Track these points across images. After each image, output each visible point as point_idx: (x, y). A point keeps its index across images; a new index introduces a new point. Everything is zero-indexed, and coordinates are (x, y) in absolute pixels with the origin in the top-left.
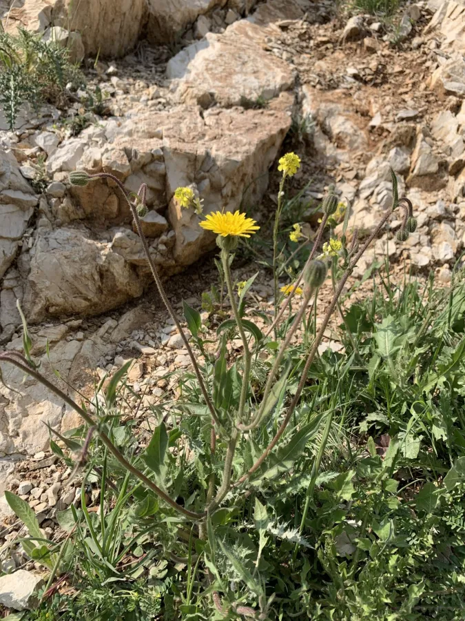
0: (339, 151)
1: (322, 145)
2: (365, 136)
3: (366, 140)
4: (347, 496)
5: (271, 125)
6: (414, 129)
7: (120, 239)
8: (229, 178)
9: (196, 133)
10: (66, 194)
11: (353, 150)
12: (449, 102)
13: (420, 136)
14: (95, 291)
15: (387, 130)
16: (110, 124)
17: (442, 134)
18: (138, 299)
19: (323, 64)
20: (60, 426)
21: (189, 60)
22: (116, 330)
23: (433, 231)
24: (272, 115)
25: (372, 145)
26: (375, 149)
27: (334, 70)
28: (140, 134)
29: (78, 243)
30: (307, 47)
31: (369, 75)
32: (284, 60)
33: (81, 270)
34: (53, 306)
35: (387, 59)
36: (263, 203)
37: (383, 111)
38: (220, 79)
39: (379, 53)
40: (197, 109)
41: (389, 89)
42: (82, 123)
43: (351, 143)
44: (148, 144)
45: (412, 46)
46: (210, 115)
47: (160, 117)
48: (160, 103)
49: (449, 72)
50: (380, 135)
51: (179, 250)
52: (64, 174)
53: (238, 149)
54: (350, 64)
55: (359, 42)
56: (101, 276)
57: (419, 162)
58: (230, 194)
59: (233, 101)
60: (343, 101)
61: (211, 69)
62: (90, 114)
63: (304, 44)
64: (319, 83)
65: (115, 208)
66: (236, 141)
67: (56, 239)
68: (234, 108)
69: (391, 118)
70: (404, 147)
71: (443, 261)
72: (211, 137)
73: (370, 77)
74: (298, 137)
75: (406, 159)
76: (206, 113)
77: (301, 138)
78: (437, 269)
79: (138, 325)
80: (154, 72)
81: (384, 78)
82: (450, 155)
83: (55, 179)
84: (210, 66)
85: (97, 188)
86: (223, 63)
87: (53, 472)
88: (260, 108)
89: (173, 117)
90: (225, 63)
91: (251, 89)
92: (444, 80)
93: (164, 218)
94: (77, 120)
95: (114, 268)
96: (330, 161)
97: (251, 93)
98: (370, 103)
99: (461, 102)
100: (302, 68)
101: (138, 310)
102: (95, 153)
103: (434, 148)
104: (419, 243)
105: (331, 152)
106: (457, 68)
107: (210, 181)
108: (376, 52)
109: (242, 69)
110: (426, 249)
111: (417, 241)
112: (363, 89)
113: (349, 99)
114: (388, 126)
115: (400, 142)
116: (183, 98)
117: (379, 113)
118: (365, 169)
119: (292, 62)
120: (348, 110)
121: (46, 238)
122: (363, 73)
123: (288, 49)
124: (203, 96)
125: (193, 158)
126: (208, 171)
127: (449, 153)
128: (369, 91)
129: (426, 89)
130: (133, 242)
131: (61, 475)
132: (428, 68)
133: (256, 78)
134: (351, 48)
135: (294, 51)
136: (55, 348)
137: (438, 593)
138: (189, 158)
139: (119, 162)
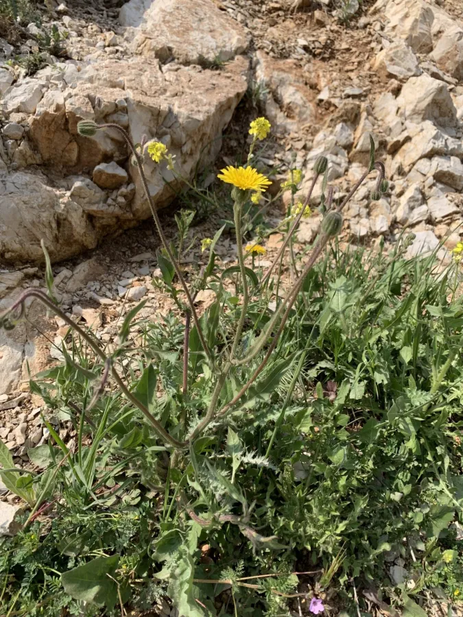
0: (289, 121)
1: (273, 113)
2: (313, 109)
3: (314, 112)
4: (305, 429)
5: (228, 88)
6: (359, 107)
7: (80, 188)
8: (189, 136)
9: (158, 88)
10: (24, 137)
11: (302, 121)
12: (391, 84)
13: (364, 115)
14: (51, 239)
15: (335, 106)
16: (69, 67)
17: (383, 115)
18: (93, 250)
19: (274, 32)
20: (21, 371)
21: (145, 9)
22: (72, 280)
23: (371, 205)
24: (229, 77)
25: (319, 118)
26: (321, 123)
27: (286, 39)
28: (101, 82)
29: (37, 188)
30: (259, 11)
31: (318, 48)
32: (238, 22)
33: (39, 217)
34: (9, 251)
35: (335, 35)
36: (216, 164)
37: (331, 85)
38: (178, 34)
39: (328, 27)
40: (156, 61)
41: (336, 65)
42: (38, 63)
43: (301, 113)
44: (112, 93)
45: (358, 25)
46: (170, 70)
47: (120, 67)
48: (117, 51)
49: (392, 55)
50: (327, 109)
51: (138, 204)
52: (21, 115)
53: (200, 108)
54: (301, 35)
55: (310, 14)
56: (59, 224)
57: (362, 139)
58: (189, 152)
59: (191, 58)
60: (294, 71)
61: (168, 22)
62: (46, 54)
63: (257, 8)
64: (272, 50)
65: (74, 156)
66: (197, 100)
67: (14, 183)
68: (192, 65)
69: (338, 94)
70: (349, 123)
71: (378, 233)
72: (173, 93)
73: (320, 50)
74: (252, 102)
75: (350, 135)
76: (165, 68)
77: (254, 104)
78: (373, 239)
79: (93, 277)
80: (105, 16)
81: (332, 53)
82: (389, 135)
83: (11, 119)
84: (168, 18)
85: (58, 134)
86: (180, 17)
87: (17, 413)
88: (217, 69)
89: (133, 68)
90: (182, 17)
91: (208, 48)
92: (387, 63)
93: (124, 171)
94: (32, 58)
95: (72, 217)
96: (280, 130)
97: (208, 53)
98: (318, 76)
99: (401, 86)
100: (256, 33)
101: (92, 261)
102: (57, 97)
103: (376, 127)
104: (359, 215)
105: (281, 121)
106: (400, 52)
107: (171, 137)
108: (324, 26)
109: (198, 26)
110: (364, 221)
111: (357, 213)
112: (313, 61)
113: (299, 70)
114: (335, 101)
115: (345, 118)
116: (140, 48)
117: (327, 88)
118: (312, 141)
119: (246, 25)
120: (298, 81)
121: (3, 181)
122: (313, 46)
123: (242, 10)
124: (161, 49)
125: (157, 112)
126: (170, 128)
127: (388, 133)
128: (318, 65)
129: (370, 69)
130: (93, 192)
131: (27, 417)
132: (372, 49)
133: (213, 37)
134: (301, 19)
135: (247, 14)
136: (12, 295)
137: (374, 508)
138: (151, 111)
139: (84, 109)
